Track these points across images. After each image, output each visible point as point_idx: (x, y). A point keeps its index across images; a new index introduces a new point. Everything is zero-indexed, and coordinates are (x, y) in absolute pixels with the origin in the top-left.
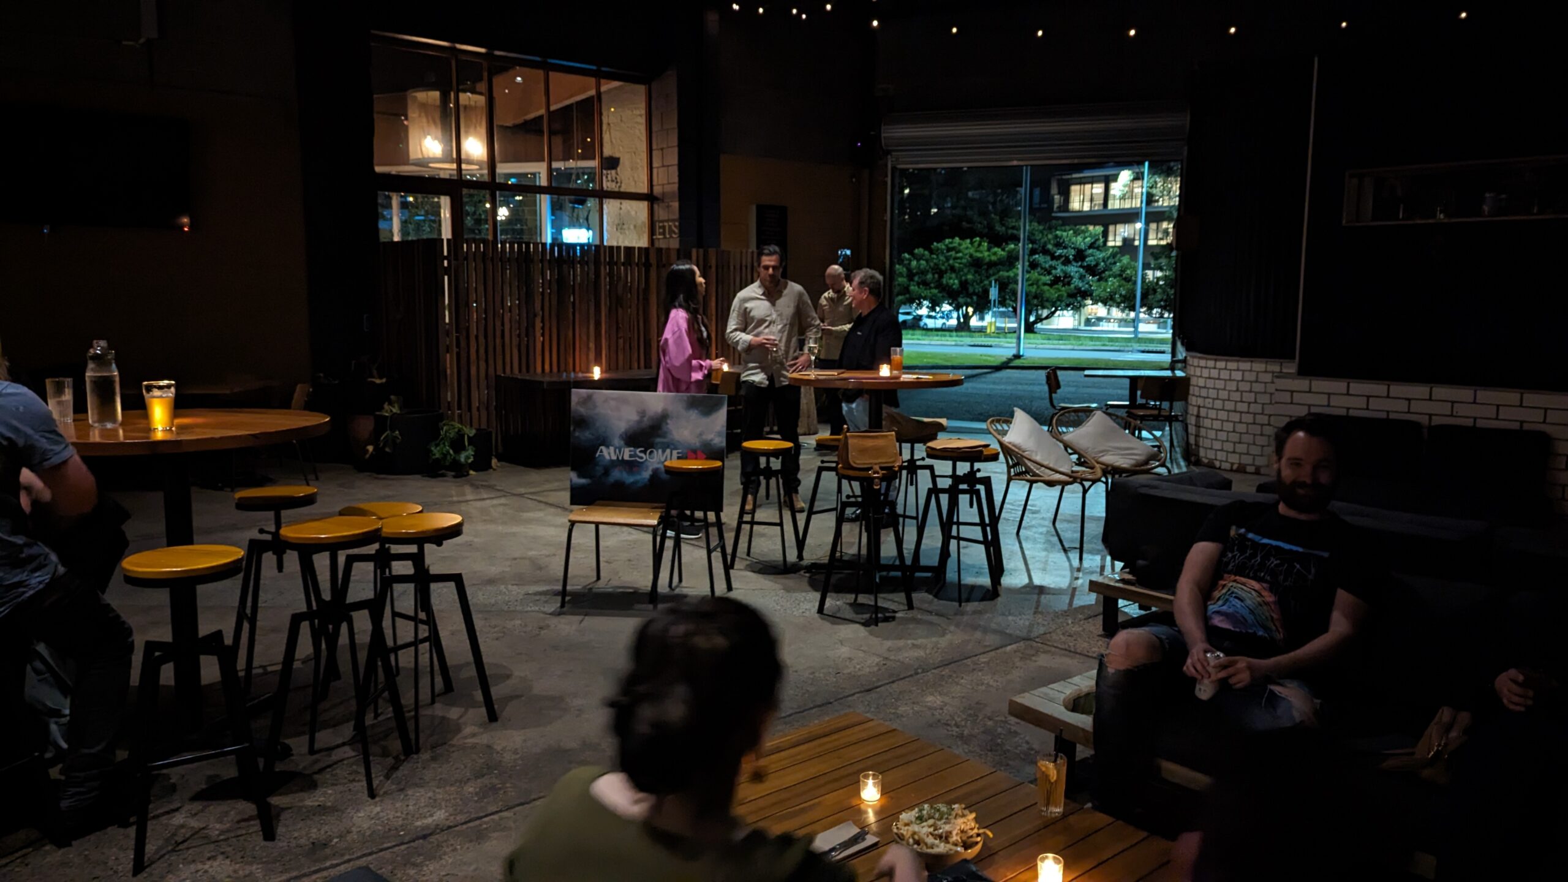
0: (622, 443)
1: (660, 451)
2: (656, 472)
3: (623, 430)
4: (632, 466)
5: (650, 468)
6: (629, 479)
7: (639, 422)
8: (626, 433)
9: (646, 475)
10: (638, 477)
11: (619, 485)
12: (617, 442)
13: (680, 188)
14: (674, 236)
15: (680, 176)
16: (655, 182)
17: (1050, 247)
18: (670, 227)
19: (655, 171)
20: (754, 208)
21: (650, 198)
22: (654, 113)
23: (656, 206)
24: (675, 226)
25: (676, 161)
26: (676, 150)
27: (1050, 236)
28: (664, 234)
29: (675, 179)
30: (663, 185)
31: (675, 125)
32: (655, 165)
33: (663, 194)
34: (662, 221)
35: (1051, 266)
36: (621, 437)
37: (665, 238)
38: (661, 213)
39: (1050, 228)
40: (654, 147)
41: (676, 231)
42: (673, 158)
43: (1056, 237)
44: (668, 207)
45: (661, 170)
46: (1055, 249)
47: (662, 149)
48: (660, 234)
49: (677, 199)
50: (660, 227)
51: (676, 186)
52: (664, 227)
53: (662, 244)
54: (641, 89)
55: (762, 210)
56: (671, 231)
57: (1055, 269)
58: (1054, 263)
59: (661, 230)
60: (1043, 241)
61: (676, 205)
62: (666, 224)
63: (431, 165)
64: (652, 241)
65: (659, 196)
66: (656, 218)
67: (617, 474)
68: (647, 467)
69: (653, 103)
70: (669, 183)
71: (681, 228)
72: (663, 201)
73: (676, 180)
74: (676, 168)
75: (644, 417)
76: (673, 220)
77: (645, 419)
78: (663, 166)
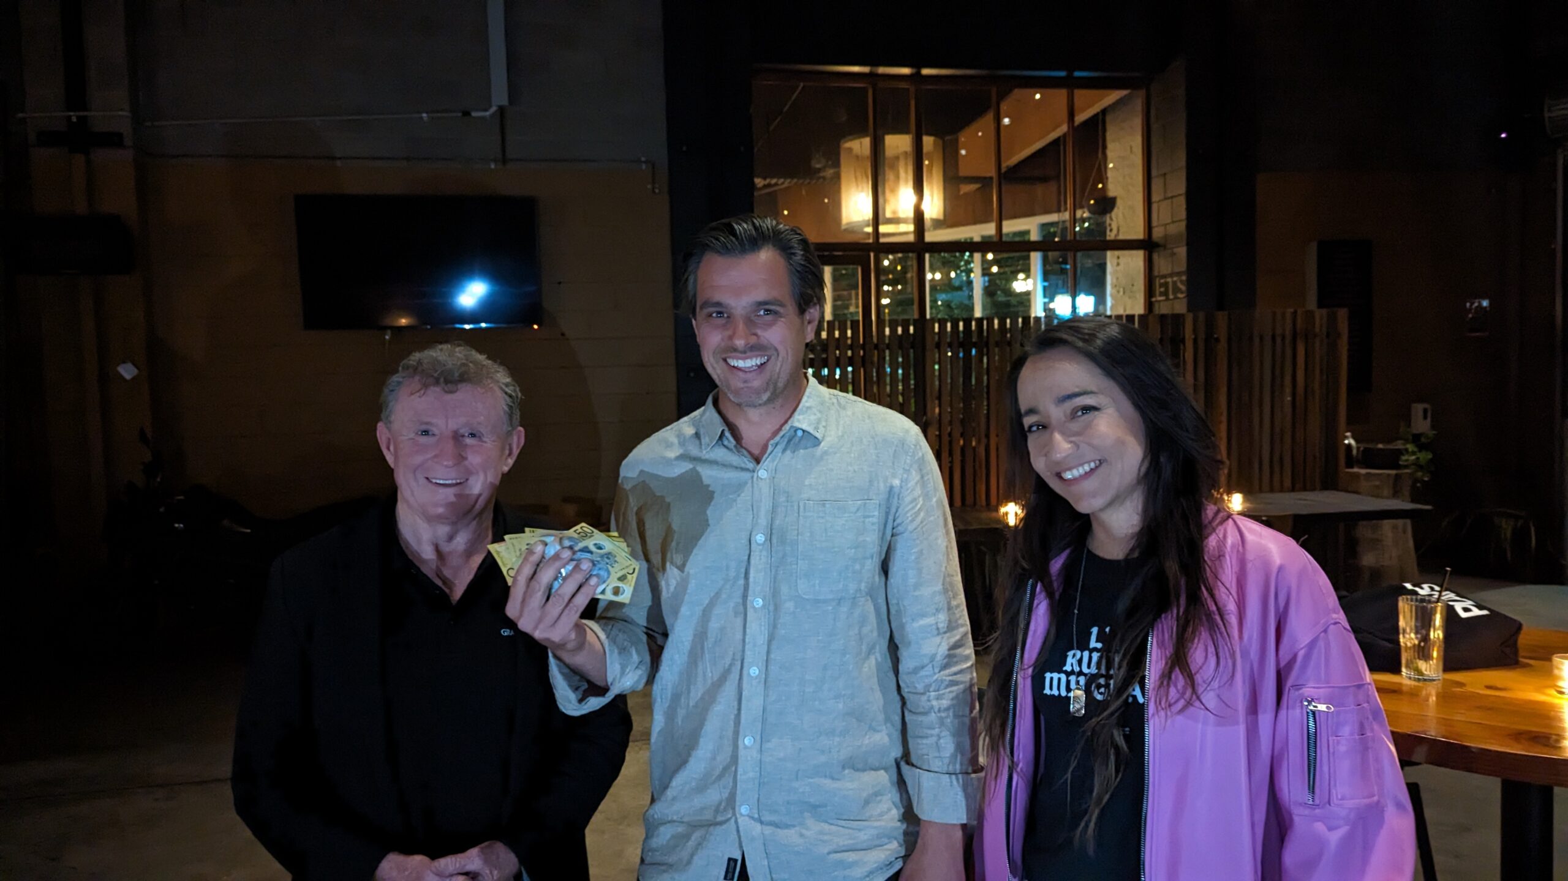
13: (1188, 227)
14: (1180, 296)
15: (1188, 209)
16: (1154, 223)
18: (1174, 283)
19: (1155, 207)
20: (1314, 247)
21: (1148, 245)
22: (1155, 127)
23: (1155, 256)
24: (1181, 281)
25: (1182, 189)
26: (1183, 173)
28: (1166, 294)
29: (1183, 214)
30: (1166, 225)
31: (1183, 137)
32: (1155, 198)
33: (1166, 237)
34: (1164, 277)
37: (1168, 299)
38: (1163, 265)
40: (1154, 173)
41: (1183, 288)
42: (1179, 185)
44: (1174, 254)
45: (1163, 204)
47: (1165, 174)
48: (1161, 294)
49: (1184, 242)
50: (1161, 285)
51: (1183, 224)
52: (1166, 285)
53: (1163, 308)
54: (1138, 96)
55: (1326, 248)
56: (1176, 290)
59: (1162, 289)
61: (1182, 251)
62: (1169, 280)
64: (1150, 305)
65: (1160, 241)
66: (1156, 273)
69: (1153, 112)
70: (1173, 222)
71: (1190, 283)
72: (1164, 247)
74: (1183, 199)
76: (1179, 274)
78: (1166, 199)
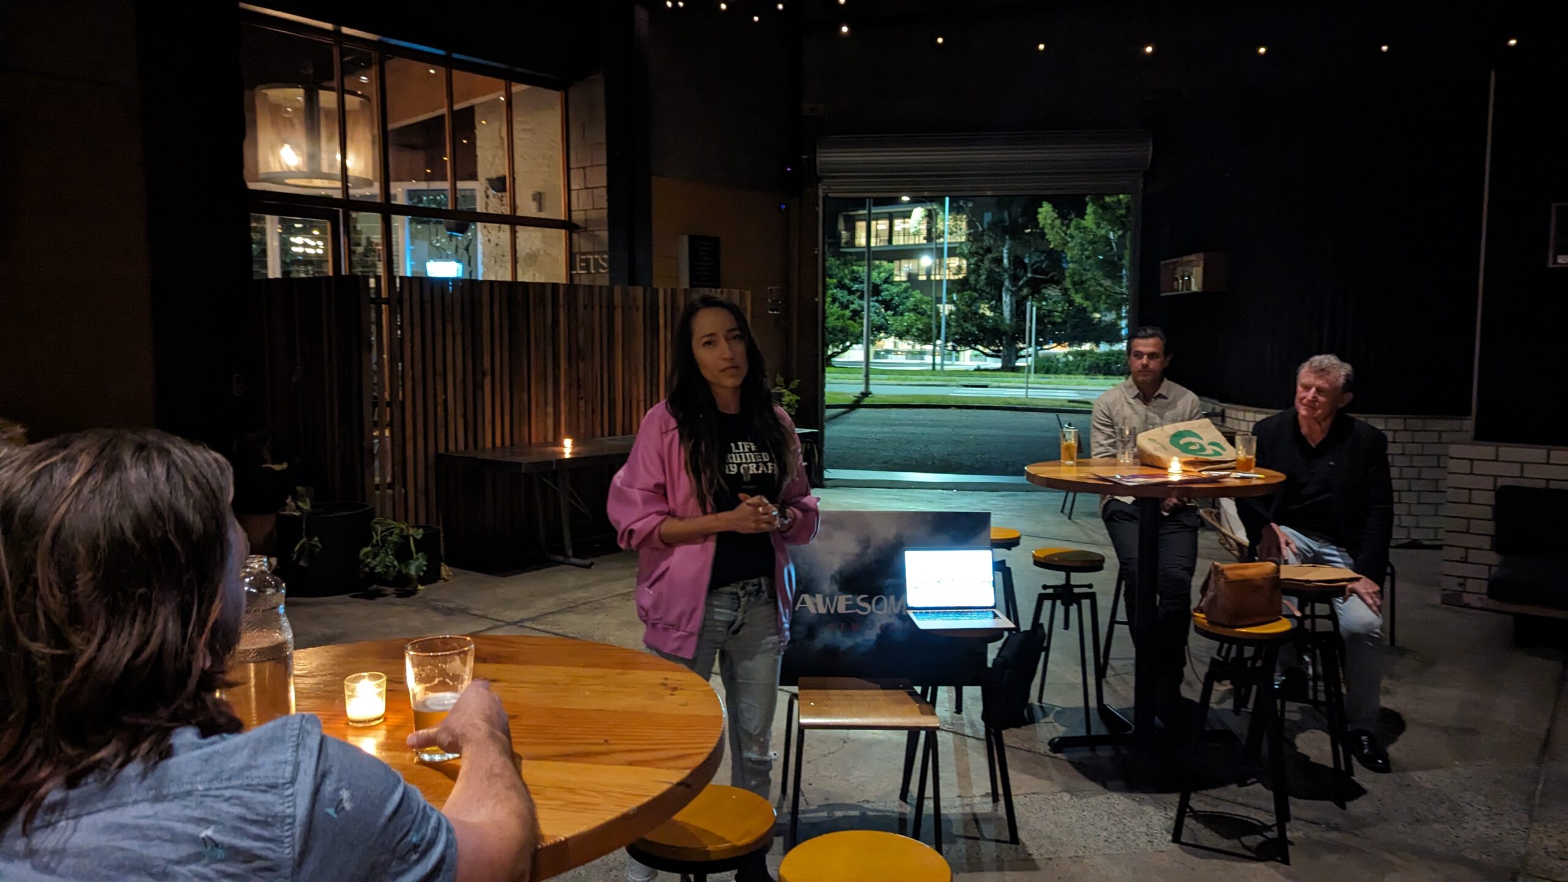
0: (835, 588)
1: (892, 598)
2: (886, 630)
3: (836, 567)
4: (850, 622)
5: (878, 625)
6: (846, 642)
7: (859, 556)
8: (840, 572)
9: (871, 635)
10: (859, 639)
11: (831, 653)
12: (827, 586)
13: (609, 215)
14: (602, 270)
15: (610, 200)
16: (574, 207)
17: (847, 281)
18: (596, 260)
19: (574, 194)
20: (685, 240)
21: (568, 225)
23: (575, 236)
24: (603, 260)
25: (604, 183)
26: (604, 170)
27: (846, 271)
30: (586, 211)
31: (603, 139)
32: (574, 186)
33: (587, 221)
34: (586, 254)
35: (848, 301)
36: (833, 577)
37: (589, 273)
38: (583, 244)
39: (845, 264)
41: (605, 265)
42: (600, 178)
43: (853, 272)
44: (595, 236)
45: (584, 193)
46: (852, 284)
47: (584, 168)
48: (582, 268)
49: (606, 228)
50: (582, 261)
51: (605, 212)
52: (587, 261)
53: (583, 278)
54: (556, 96)
55: (694, 241)
56: (598, 266)
57: (853, 303)
58: (851, 298)
59: (583, 264)
60: (839, 275)
61: (604, 234)
62: (590, 257)
63: (288, 181)
64: (571, 277)
65: (581, 224)
66: (575, 250)
67: (827, 636)
68: (873, 624)
69: (571, 111)
70: (594, 209)
71: (611, 261)
72: (586, 229)
73: (605, 205)
74: (604, 191)
75: (868, 547)
76: (601, 253)
77: (870, 550)
78: (586, 188)
